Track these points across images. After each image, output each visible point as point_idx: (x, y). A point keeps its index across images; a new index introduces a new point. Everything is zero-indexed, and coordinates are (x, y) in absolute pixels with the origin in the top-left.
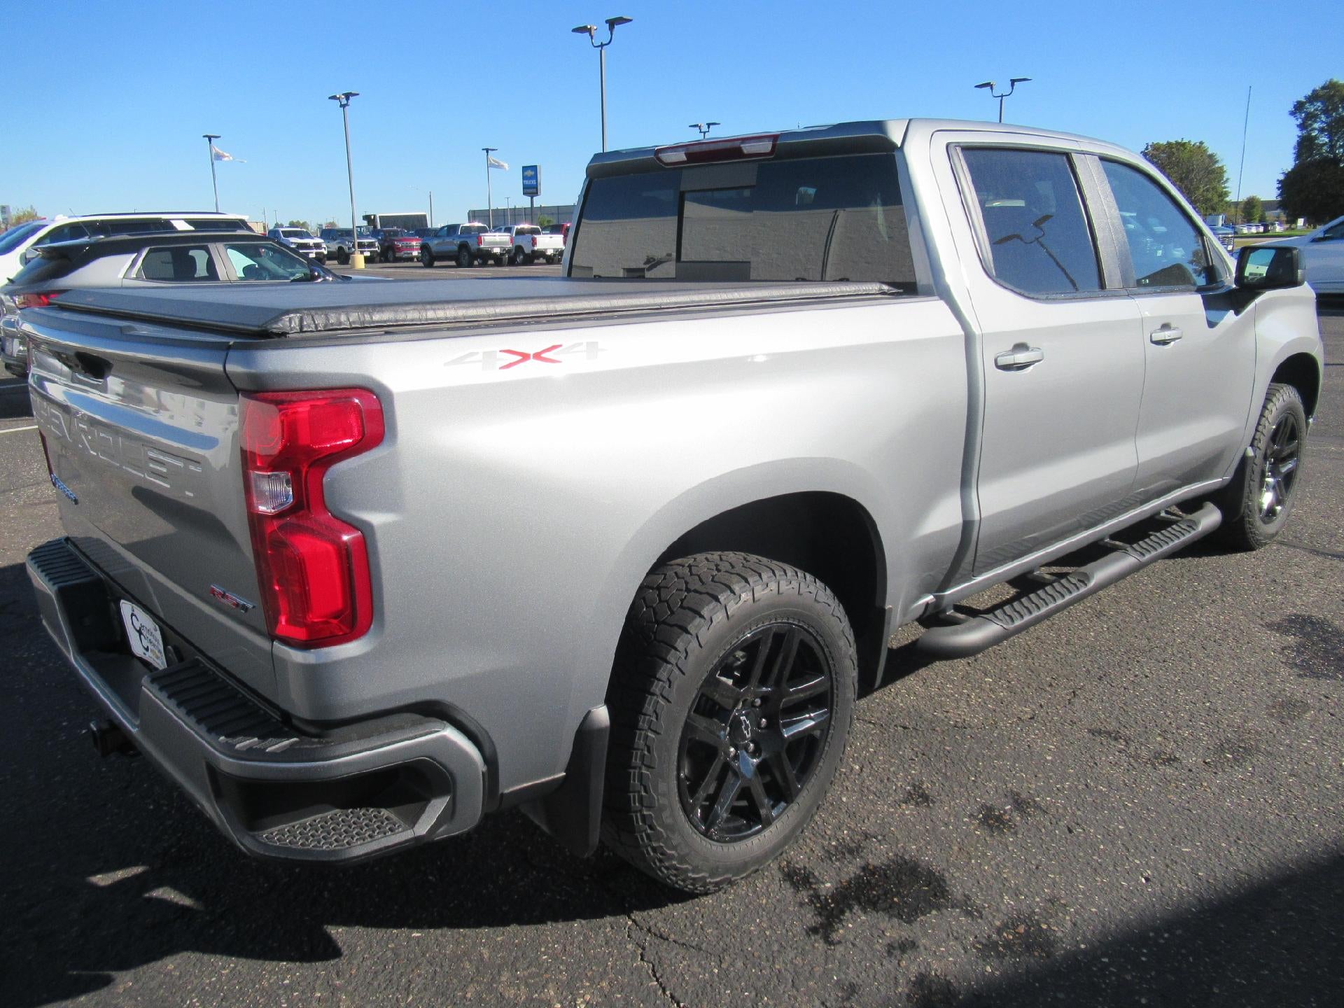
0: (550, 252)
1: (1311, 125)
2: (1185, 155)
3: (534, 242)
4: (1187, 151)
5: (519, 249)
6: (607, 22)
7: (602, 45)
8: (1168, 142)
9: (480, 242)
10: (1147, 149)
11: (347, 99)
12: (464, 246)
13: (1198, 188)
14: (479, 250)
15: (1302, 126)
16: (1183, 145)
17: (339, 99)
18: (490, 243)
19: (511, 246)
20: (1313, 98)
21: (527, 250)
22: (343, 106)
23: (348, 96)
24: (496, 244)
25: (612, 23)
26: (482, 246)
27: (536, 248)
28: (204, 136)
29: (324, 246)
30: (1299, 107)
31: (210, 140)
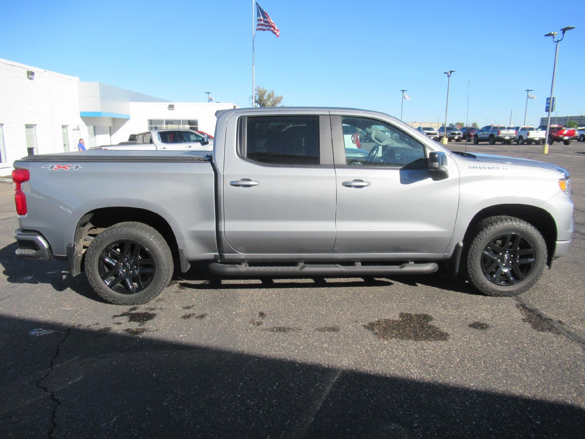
0: (537, 139)
3: (528, 134)
5: (521, 137)
6: (561, 30)
7: (558, 41)
9: (499, 133)
11: (451, 73)
12: (492, 136)
14: (498, 137)
17: (447, 73)
18: (504, 134)
19: (515, 135)
21: (524, 138)
22: (449, 76)
23: (451, 72)
24: (507, 135)
25: (564, 30)
26: (500, 135)
27: (529, 137)
28: (401, 91)
29: (438, 134)
31: (403, 92)
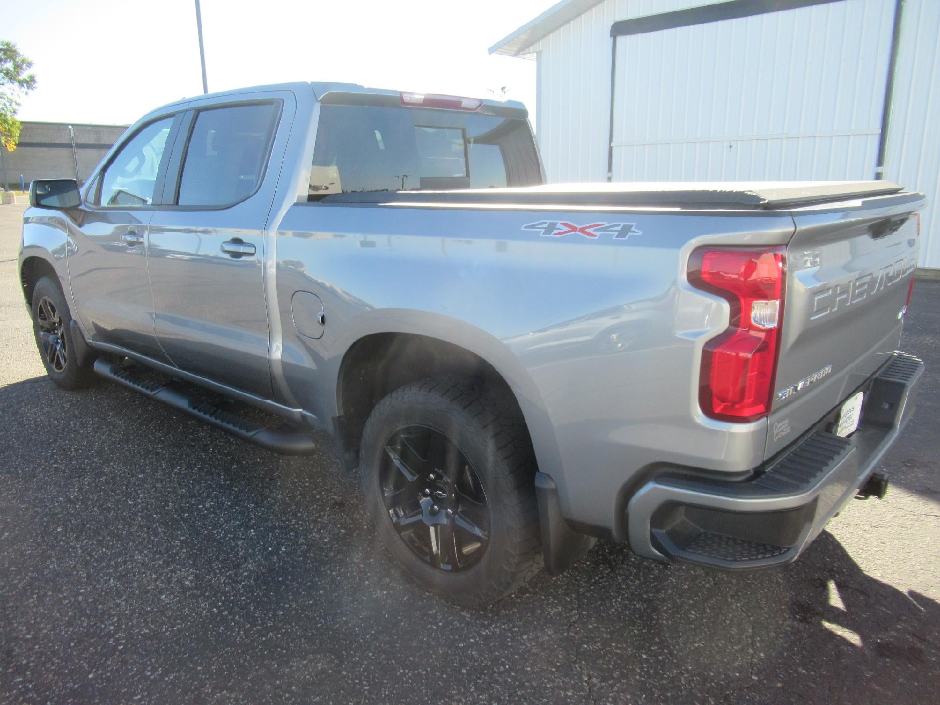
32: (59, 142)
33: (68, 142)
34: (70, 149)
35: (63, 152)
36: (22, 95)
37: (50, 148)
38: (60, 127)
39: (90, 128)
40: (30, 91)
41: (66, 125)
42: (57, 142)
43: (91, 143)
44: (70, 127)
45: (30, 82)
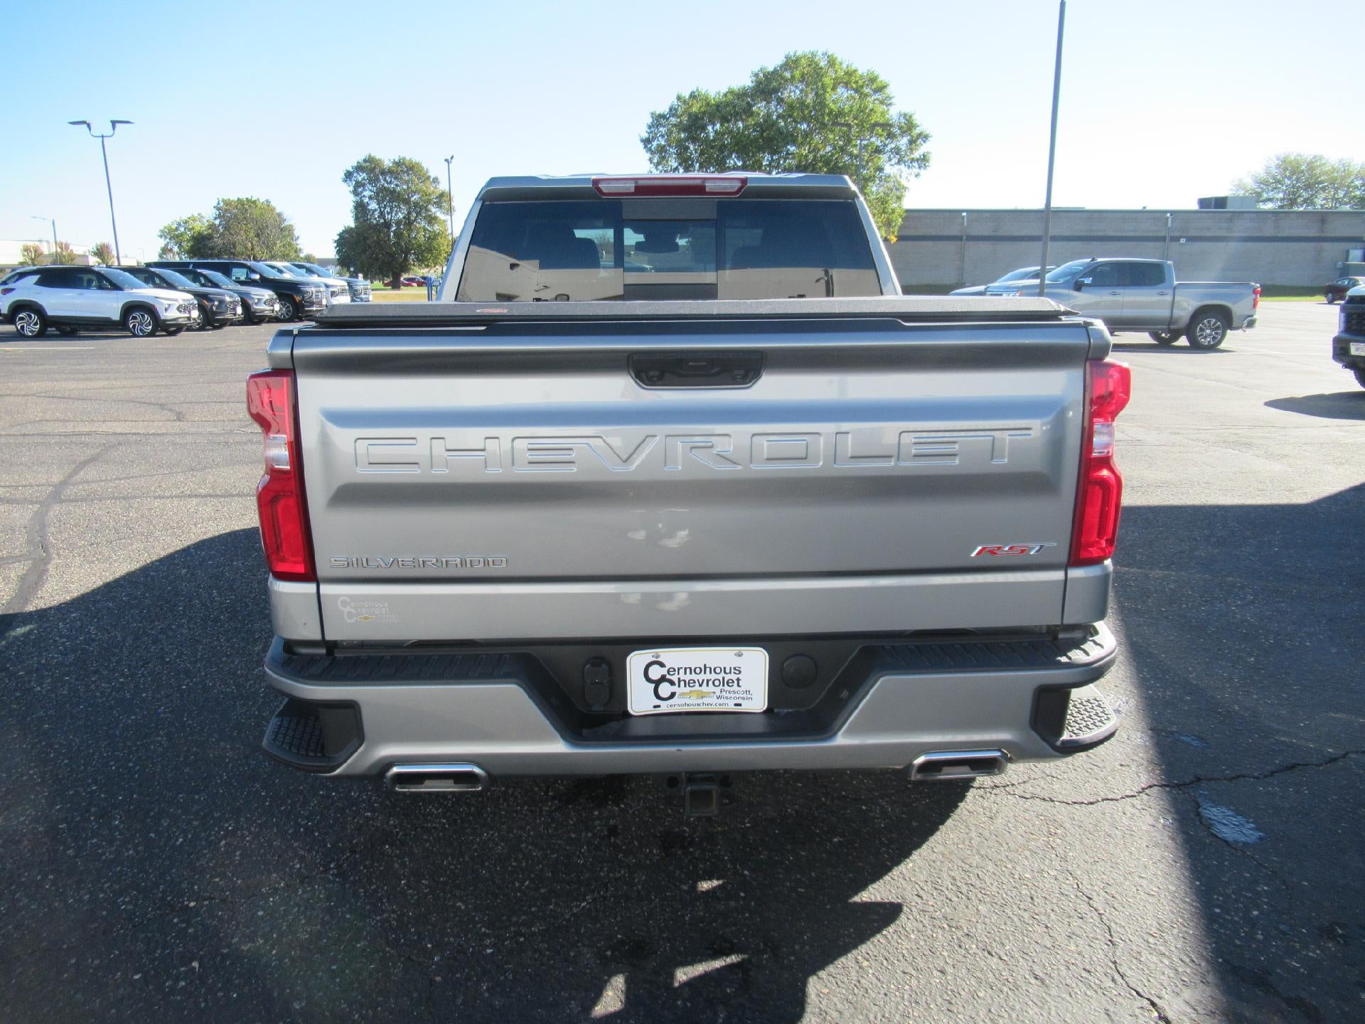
1: (362, 192)
2: (256, 213)
4: (257, 209)
8: (239, 199)
10: (218, 204)
13: (275, 244)
15: (355, 193)
16: (254, 202)
20: (359, 168)
30: (349, 175)
32: (947, 234)
33: (959, 234)
34: (959, 243)
35: (952, 247)
36: (912, 178)
37: (936, 242)
38: (954, 214)
39: (988, 214)
40: (922, 172)
41: (958, 212)
42: (945, 233)
43: (987, 234)
44: (964, 214)
45: (923, 161)
